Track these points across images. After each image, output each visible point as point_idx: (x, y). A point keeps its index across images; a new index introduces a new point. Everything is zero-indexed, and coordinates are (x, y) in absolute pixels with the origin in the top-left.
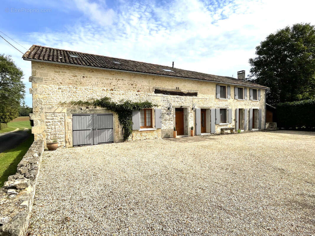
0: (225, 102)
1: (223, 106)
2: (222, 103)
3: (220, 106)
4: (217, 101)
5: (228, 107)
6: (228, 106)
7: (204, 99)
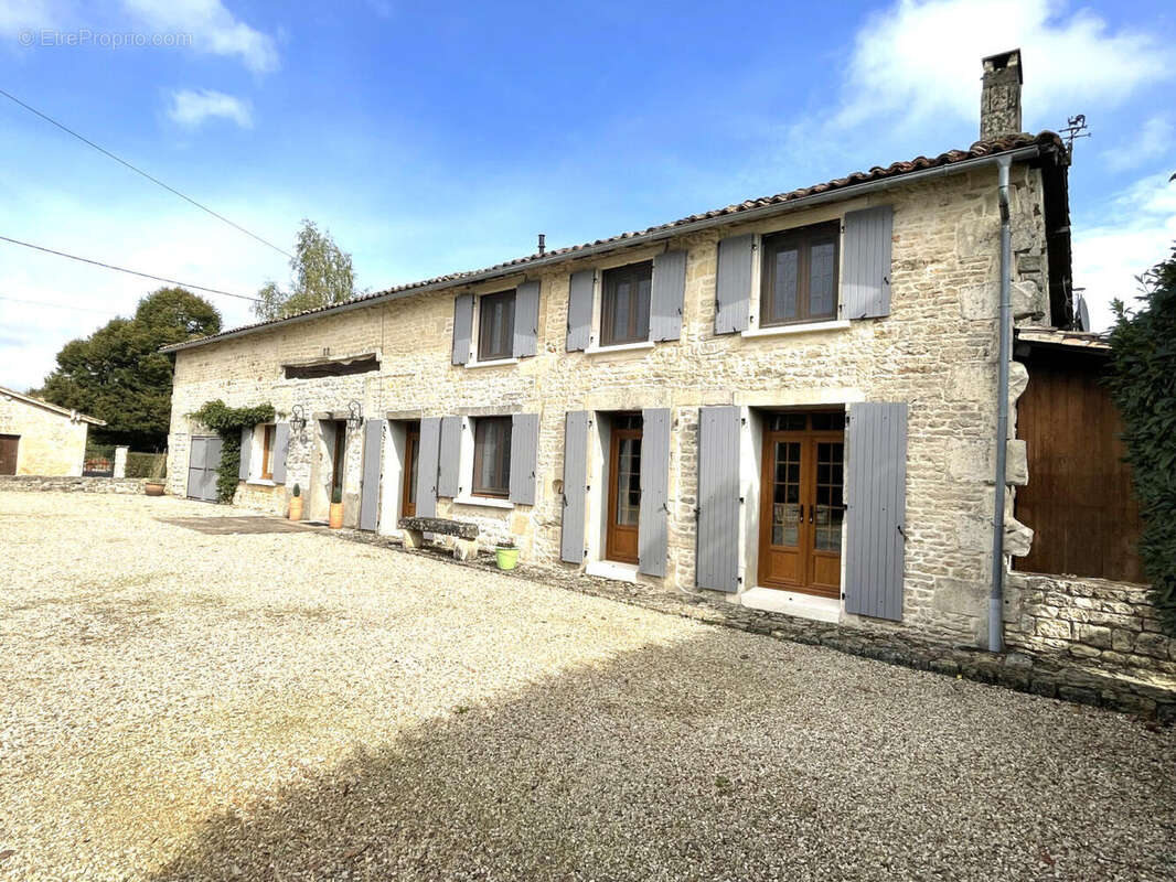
0: (504, 381)
1: (487, 403)
2: (482, 384)
3: (469, 403)
4: (457, 378)
5: (518, 407)
6: (519, 401)
7: (403, 379)
